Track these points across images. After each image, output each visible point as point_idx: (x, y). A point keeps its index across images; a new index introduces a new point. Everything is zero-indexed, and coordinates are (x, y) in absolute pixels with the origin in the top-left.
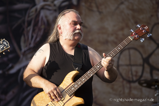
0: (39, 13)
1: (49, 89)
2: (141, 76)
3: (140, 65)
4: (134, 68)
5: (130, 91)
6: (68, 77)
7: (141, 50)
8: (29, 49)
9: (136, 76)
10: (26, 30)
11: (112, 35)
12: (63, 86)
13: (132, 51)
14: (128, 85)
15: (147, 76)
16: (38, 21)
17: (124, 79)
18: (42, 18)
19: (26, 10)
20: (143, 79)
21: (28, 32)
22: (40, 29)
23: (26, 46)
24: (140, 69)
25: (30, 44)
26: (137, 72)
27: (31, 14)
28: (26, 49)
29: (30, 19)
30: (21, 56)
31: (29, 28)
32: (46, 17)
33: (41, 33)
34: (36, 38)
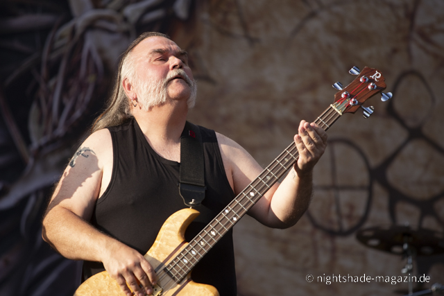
0: (82, 39)
1: (120, 265)
2: (364, 219)
3: (361, 188)
4: (344, 197)
5: (334, 259)
6: (168, 229)
7: (365, 146)
8: (53, 141)
9: (350, 217)
10: (43, 86)
11: (285, 102)
12: (158, 254)
13: (339, 149)
14: (328, 243)
15: (380, 217)
16: (79, 64)
17: (316, 226)
18: (90, 54)
19: (45, 31)
20: (368, 225)
21: (50, 93)
22: (83, 86)
23: (45, 133)
24: (361, 198)
25: (55, 127)
26: (352, 207)
27: (58, 44)
28: (43, 141)
29: (54, 56)
30: (31, 161)
31: (52, 83)
32: (101, 51)
33: (87, 96)
34: (73, 110)
